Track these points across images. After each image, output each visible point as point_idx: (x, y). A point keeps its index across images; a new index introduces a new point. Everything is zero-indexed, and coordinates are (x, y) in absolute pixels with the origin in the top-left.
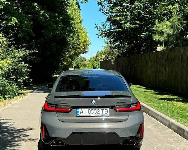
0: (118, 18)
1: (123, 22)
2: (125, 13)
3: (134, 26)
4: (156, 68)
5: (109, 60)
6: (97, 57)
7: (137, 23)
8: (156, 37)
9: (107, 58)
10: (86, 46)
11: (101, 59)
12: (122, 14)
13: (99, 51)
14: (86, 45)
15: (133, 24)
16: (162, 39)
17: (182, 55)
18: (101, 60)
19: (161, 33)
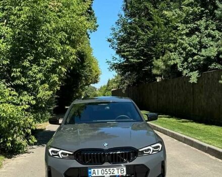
0: (125, 54)
1: (130, 57)
2: (131, 49)
3: (139, 61)
4: (158, 95)
5: (121, 89)
6: (108, 85)
7: (141, 59)
8: (155, 71)
9: (119, 87)
10: (97, 77)
11: (113, 88)
12: (128, 49)
13: (111, 80)
14: (97, 75)
15: (138, 59)
16: (159, 73)
17: (172, 85)
18: (112, 90)
19: (158, 68)
